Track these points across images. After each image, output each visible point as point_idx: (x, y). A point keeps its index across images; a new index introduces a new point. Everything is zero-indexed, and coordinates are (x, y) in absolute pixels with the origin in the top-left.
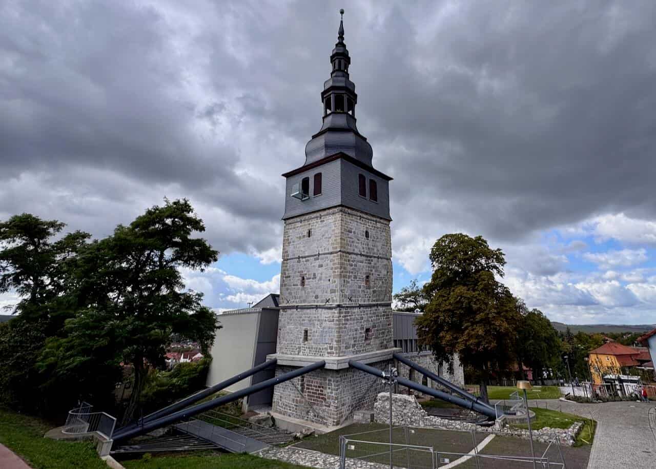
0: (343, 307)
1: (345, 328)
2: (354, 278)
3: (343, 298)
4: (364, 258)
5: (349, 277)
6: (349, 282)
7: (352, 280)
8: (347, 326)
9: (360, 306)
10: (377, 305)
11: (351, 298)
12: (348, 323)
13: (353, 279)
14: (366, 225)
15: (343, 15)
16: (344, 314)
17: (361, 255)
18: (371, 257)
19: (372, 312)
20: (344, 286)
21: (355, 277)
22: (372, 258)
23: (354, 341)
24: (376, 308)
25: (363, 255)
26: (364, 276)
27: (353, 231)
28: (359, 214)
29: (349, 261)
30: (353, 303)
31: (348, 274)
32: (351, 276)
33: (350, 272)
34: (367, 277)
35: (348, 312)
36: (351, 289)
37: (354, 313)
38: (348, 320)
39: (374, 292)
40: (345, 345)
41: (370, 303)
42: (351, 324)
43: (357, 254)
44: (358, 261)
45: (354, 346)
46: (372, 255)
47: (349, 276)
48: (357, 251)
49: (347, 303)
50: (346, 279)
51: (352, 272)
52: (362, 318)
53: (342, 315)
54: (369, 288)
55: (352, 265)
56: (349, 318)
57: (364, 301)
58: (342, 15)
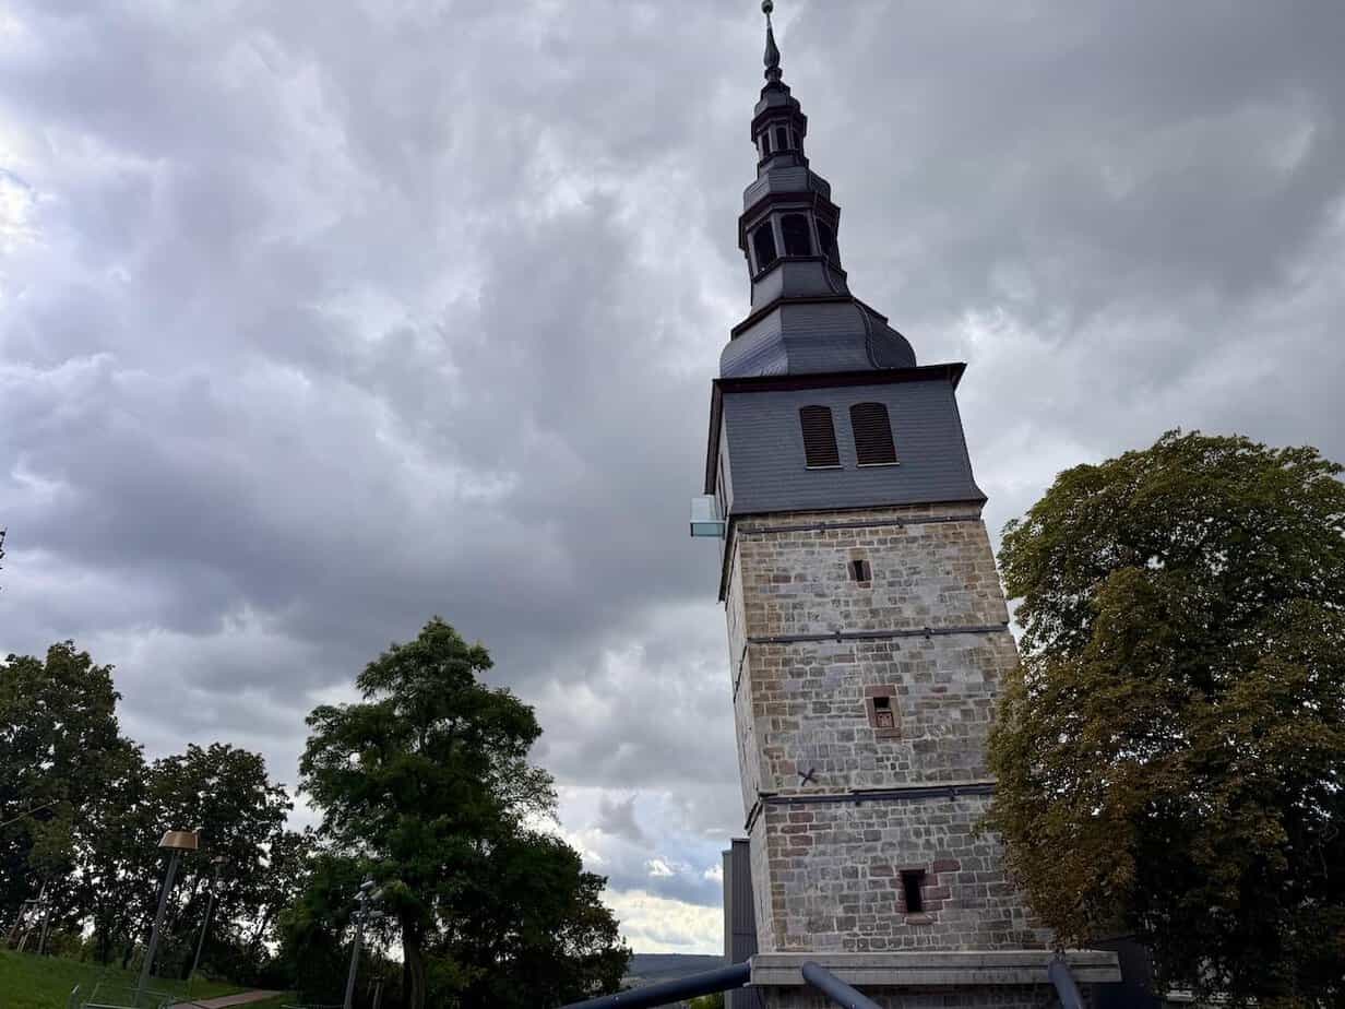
0: (784, 802)
1: (799, 864)
2: (815, 711)
3: (778, 774)
4: (855, 645)
5: (794, 709)
6: (796, 725)
7: (806, 718)
8: (807, 859)
9: (858, 797)
10: (950, 793)
11: (812, 771)
12: (812, 849)
13: (811, 714)
14: (854, 543)
15: (771, 15)
16: (789, 823)
17: (838, 637)
18: (889, 636)
19: (924, 816)
20: (774, 737)
21: (822, 708)
22: (895, 640)
23: (847, 910)
24: (944, 801)
25: (850, 637)
26: (863, 701)
27: (793, 574)
28: (813, 520)
29: (786, 662)
30: (826, 788)
31: (787, 702)
32: (804, 707)
33: (794, 696)
34: (881, 703)
35: (809, 818)
36: (808, 744)
37: (835, 818)
38: (808, 841)
39: (922, 748)
40: (805, 919)
41: (909, 784)
42: (823, 853)
43: (818, 639)
44: (829, 659)
45: (846, 923)
46: (892, 628)
47: (792, 707)
48: (816, 628)
49: (798, 788)
50: (781, 718)
51: (804, 695)
52: (876, 837)
53: (780, 826)
54: (897, 737)
55: (800, 674)
56: (810, 833)
57: (878, 781)
58: (768, 17)
